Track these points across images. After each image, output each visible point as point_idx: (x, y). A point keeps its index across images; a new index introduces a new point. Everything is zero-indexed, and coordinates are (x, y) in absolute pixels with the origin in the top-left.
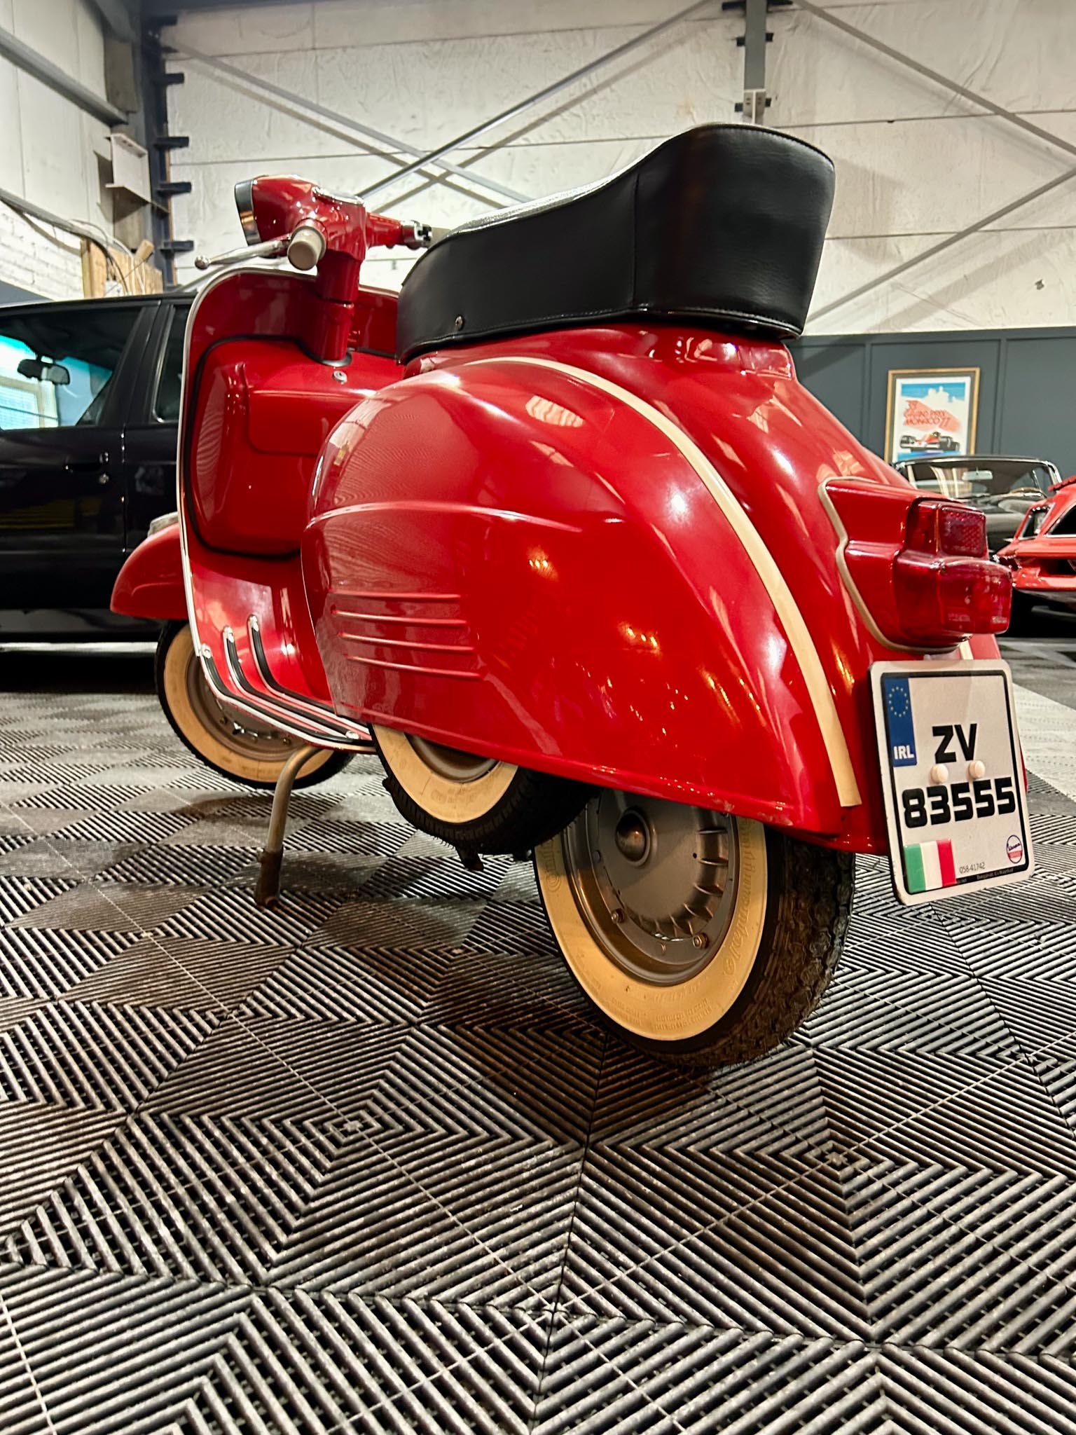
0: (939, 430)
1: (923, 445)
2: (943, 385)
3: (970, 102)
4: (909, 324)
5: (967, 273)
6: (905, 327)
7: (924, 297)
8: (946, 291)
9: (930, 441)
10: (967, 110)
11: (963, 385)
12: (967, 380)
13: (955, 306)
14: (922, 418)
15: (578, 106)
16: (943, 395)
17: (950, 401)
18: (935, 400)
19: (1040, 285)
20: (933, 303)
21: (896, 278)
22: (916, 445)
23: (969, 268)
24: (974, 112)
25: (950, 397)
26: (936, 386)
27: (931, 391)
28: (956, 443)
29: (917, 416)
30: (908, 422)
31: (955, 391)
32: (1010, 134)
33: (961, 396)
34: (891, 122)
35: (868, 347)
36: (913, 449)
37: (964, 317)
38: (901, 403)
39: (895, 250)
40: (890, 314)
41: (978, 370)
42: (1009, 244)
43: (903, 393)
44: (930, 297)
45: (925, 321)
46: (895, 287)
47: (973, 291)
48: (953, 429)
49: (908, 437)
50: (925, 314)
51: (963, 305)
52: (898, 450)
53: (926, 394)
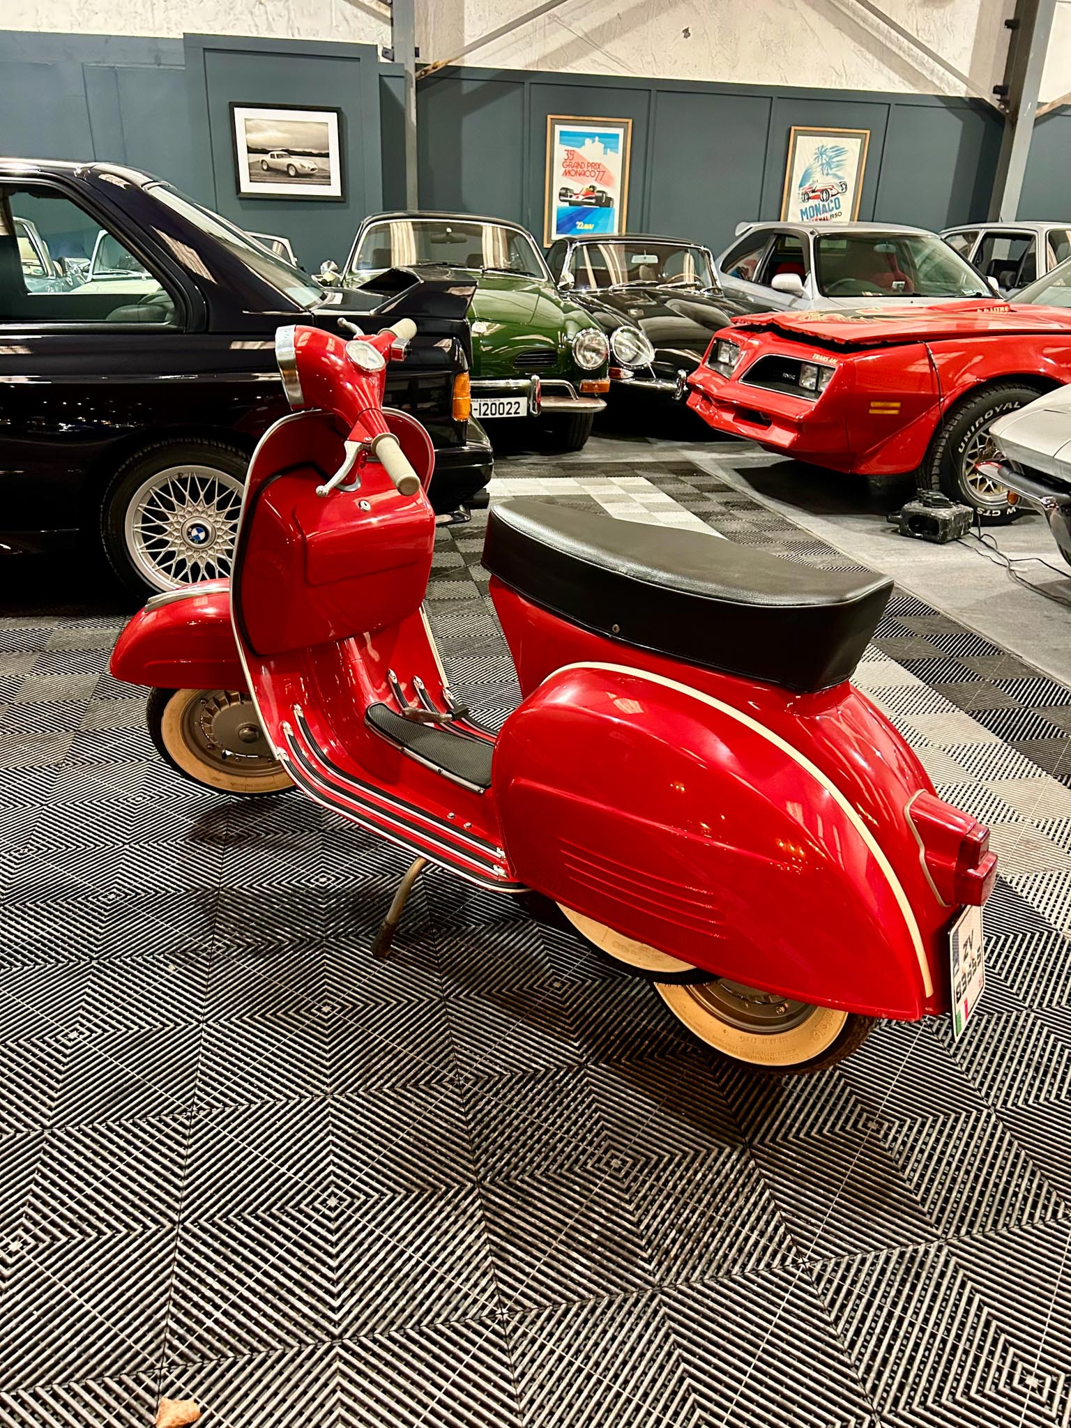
0: (595, 184)
1: (581, 198)
2: (600, 135)
4: (565, 65)
5: (621, 13)
6: (563, 67)
7: (580, 34)
8: (599, 30)
9: (587, 195)
11: (617, 136)
12: (620, 131)
13: (607, 47)
14: (579, 170)
16: (598, 146)
17: (605, 153)
18: (591, 151)
19: (687, 33)
20: (590, 42)
21: (555, 10)
22: (574, 199)
23: (622, 6)
25: (605, 148)
26: (592, 136)
27: (588, 141)
28: (610, 199)
29: (575, 167)
30: (566, 173)
31: (610, 143)
33: (615, 149)
35: (527, 85)
36: (571, 203)
37: (618, 61)
38: (560, 152)
40: (549, 50)
41: (630, 122)
43: (561, 141)
44: (586, 34)
45: (582, 61)
46: (555, 19)
47: (626, 32)
48: (608, 184)
49: (567, 189)
50: (582, 54)
51: (617, 47)
52: (557, 204)
53: (583, 144)
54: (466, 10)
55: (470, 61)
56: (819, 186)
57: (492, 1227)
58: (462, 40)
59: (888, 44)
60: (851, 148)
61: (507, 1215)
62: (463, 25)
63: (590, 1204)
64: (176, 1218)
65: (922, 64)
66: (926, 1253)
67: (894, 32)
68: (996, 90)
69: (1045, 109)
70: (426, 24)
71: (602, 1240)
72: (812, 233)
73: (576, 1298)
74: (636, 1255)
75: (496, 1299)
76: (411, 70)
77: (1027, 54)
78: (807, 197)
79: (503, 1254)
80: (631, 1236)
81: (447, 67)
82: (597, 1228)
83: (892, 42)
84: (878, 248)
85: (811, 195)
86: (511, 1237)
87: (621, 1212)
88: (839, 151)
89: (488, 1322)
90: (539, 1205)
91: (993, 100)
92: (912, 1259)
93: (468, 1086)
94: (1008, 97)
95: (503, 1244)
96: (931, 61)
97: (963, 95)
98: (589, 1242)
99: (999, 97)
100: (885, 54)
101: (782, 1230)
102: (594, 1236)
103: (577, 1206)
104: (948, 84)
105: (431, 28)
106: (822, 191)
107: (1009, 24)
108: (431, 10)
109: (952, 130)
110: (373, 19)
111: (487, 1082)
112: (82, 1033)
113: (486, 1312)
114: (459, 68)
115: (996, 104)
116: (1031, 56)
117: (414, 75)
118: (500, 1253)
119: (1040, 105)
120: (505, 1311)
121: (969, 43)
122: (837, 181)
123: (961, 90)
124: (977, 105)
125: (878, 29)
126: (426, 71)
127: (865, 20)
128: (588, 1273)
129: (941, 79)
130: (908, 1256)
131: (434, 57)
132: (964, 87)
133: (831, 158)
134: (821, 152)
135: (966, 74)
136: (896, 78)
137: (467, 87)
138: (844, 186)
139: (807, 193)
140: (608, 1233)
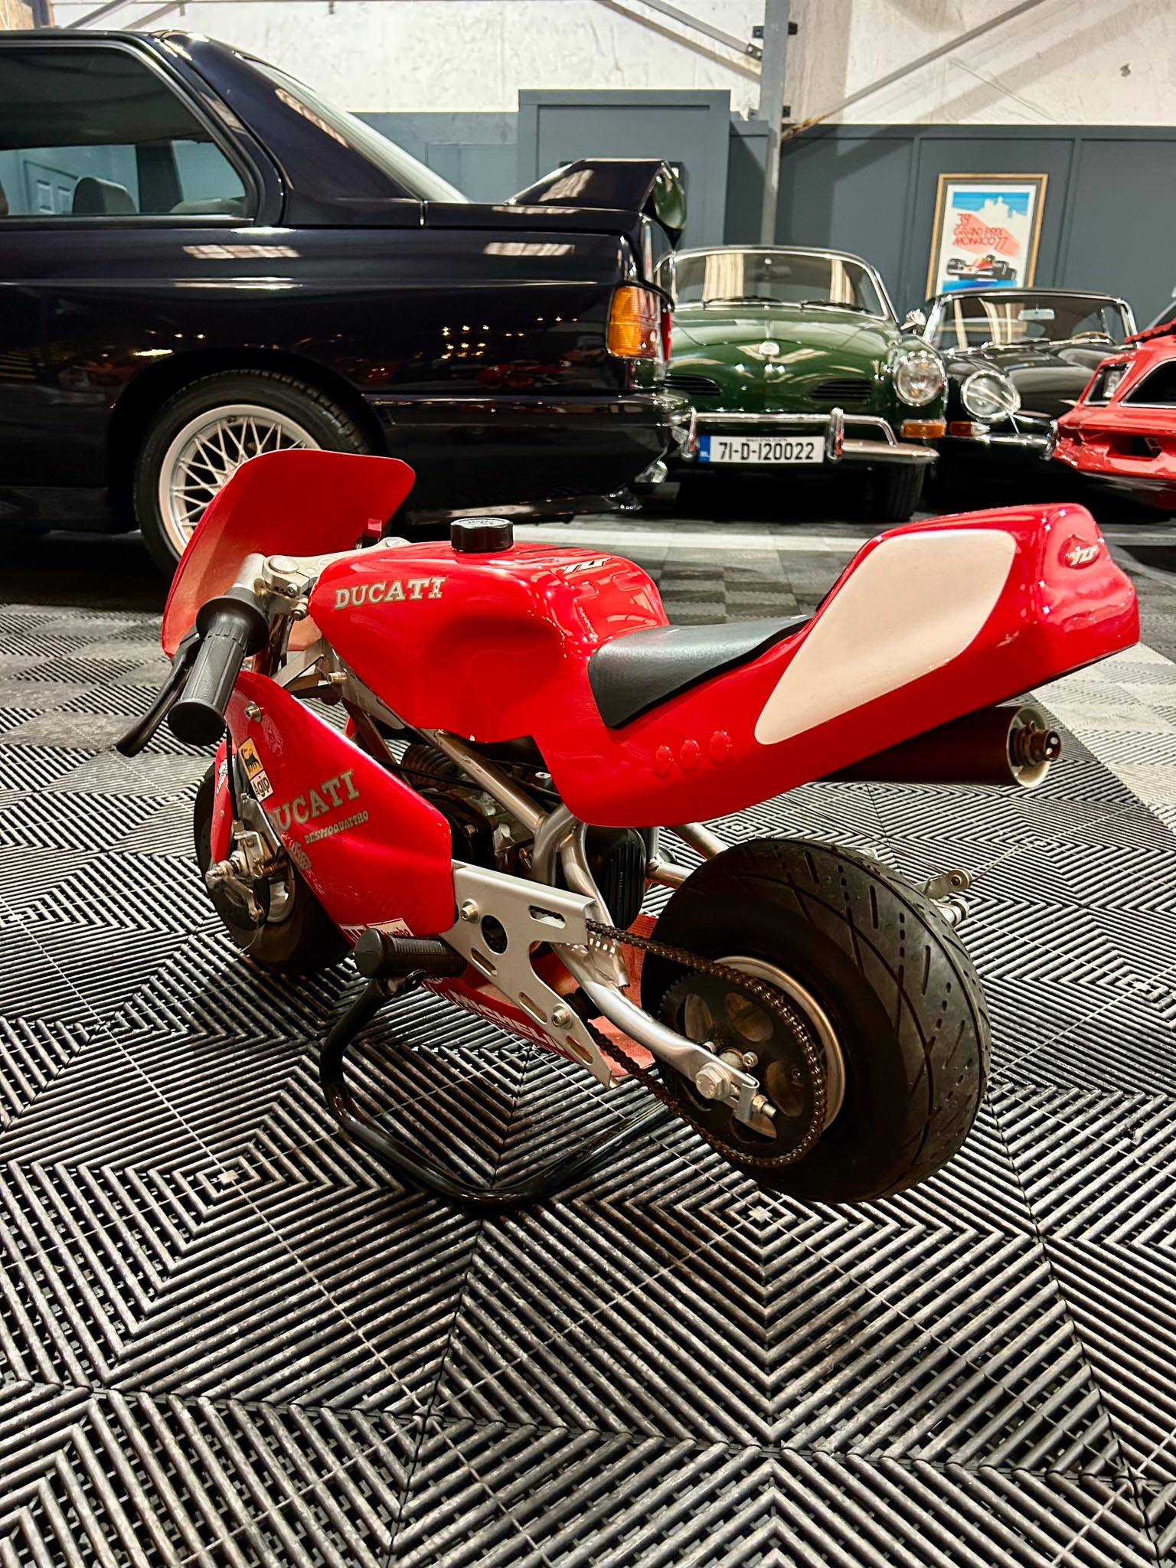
0: (994, 253)
1: (974, 271)
2: (1003, 195)
4: (968, 114)
5: (1040, 50)
6: (963, 118)
7: (987, 78)
8: (1013, 72)
9: (983, 266)
11: (1026, 196)
12: (1031, 189)
13: (1025, 92)
14: (975, 237)
16: (1002, 207)
17: (1010, 215)
18: (992, 214)
19: (1126, 70)
20: (998, 88)
21: (957, 52)
22: (966, 271)
25: (1010, 210)
26: (994, 196)
27: (988, 203)
28: (1013, 270)
29: (970, 235)
30: (959, 242)
31: (1016, 203)
33: (1022, 210)
35: (917, 141)
36: (962, 277)
37: (1033, 107)
38: (952, 216)
39: (956, 14)
40: (946, 100)
41: (1045, 177)
43: (955, 204)
44: (995, 79)
45: (988, 110)
46: (955, 63)
47: (1047, 73)
48: (1009, 253)
49: (957, 260)
50: (989, 101)
51: (1032, 91)
52: (944, 277)
53: (982, 206)
54: (850, 62)
55: (852, 116)
58: (842, 93)
62: (844, 77)
70: (802, 78)
76: (777, 129)
81: (818, 128)
105: (807, 83)
108: (809, 64)
110: (740, 78)
114: (834, 128)
117: (779, 137)
126: (795, 130)
131: (807, 112)
137: (843, 148)
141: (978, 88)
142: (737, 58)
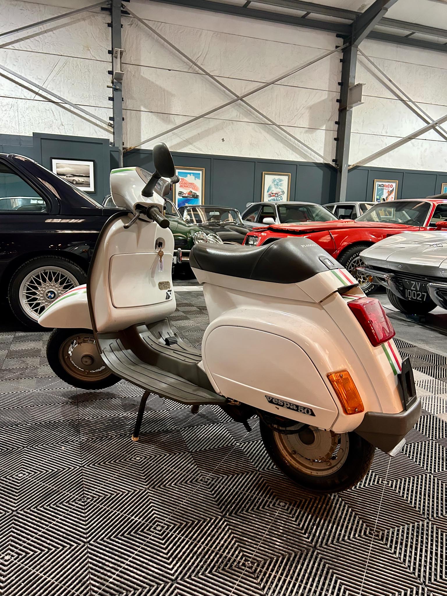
0: (192, 190)
1: (186, 195)
2: (193, 173)
3: (198, 69)
4: (179, 149)
5: (199, 132)
6: (178, 150)
7: (184, 139)
8: (192, 138)
9: (189, 194)
10: (196, 71)
11: (199, 174)
12: (201, 172)
13: (195, 144)
14: (186, 185)
15: (38, 37)
16: (193, 177)
18: (190, 179)
19: (223, 140)
20: (188, 142)
21: (175, 131)
22: (184, 195)
23: (199, 131)
24: (199, 72)
25: (195, 178)
26: (190, 174)
27: (189, 175)
28: (198, 196)
29: (184, 184)
30: (181, 186)
31: (197, 176)
32: (212, 83)
33: (199, 178)
34: (170, 70)
36: (183, 197)
37: (199, 148)
39: (173, 120)
40: (173, 144)
41: (204, 169)
42: (212, 124)
44: (187, 139)
45: (185, 148)
46: (174, 134)
47: (201, 139)
48: (197, 190)
49: (181, 192)
50: (185, 146)
51: (197, 144)
52: (178, 197)
53: (187, 176)
54: (142, 130)
55: (144, 147)
56: (274, 192)
57: (234, 532)
58: (140, 140)
59: (294, 145)
60: (284, 180)
61: (240, 527)
62: (140, 135)
63: (275, 520)
64: (85, 540)
65: (307, 152)
66: (423, 525)
67: (296, 141)
68: (333, 161)
69: (351, 167)
70: (127, 134)
71: (284, 532)
72: (276, 204)
73: (280, 555)
74: (302, 537)
75: (244, 558)
76: (121, 149)
77: (343, 149)
78: (270, 196)
79: (242, 541)
80: (297, 530)
81: (134, 149)
82: (281, 528)
83: (295, 144)
84: (300, 209)
85: (272, 195)
86: (244, 534)
87: (290, 521)
88: (281, 180)
89: (243, 568)
90: (253, 522)
91: (333, 164)
92: (418, 528)
93: (209, 481)
94: (338, 163)
95: (241, 537)
96: (310, 151)
97: (322, 162)
98: (279, 534)
99: (335, 163)
100: (294, 149)
101: (361, 522)
102: (281, 531)
103: (270, 521)
104: (317, 159)
105: (128, 135)
106: (275, 194)
107: (335, 139)
108: (129, 130)
109: (320, 173)
110: (106, 132)
111: (217, 480)
112: (24, 474)
113: (241, 564)
114: (139, 150)
115: (334, 165)
116: (344, 149)
117: (122, 151)
118: (240, 541)
119: (349, 166)
120: (249, 562)
121: (323, 145)
122: (281, 190)
123: (321, 161)
124: (327, 165)
125: (290, 140)
126: (127, 150)
127: (286, 137)
128: (282, 545)
129: (314, 157)
130: (416, 526)
131: (130, 145)
132: (322, 159)
133: (278, 182)
134: (274, 181)
135: (323, 155)
136: (298, 156)
137: (142, 156)
138: (283, 192)
139: (270, 194)
140: (287, 530)
141: (182, 142)
142: (105, 126)
